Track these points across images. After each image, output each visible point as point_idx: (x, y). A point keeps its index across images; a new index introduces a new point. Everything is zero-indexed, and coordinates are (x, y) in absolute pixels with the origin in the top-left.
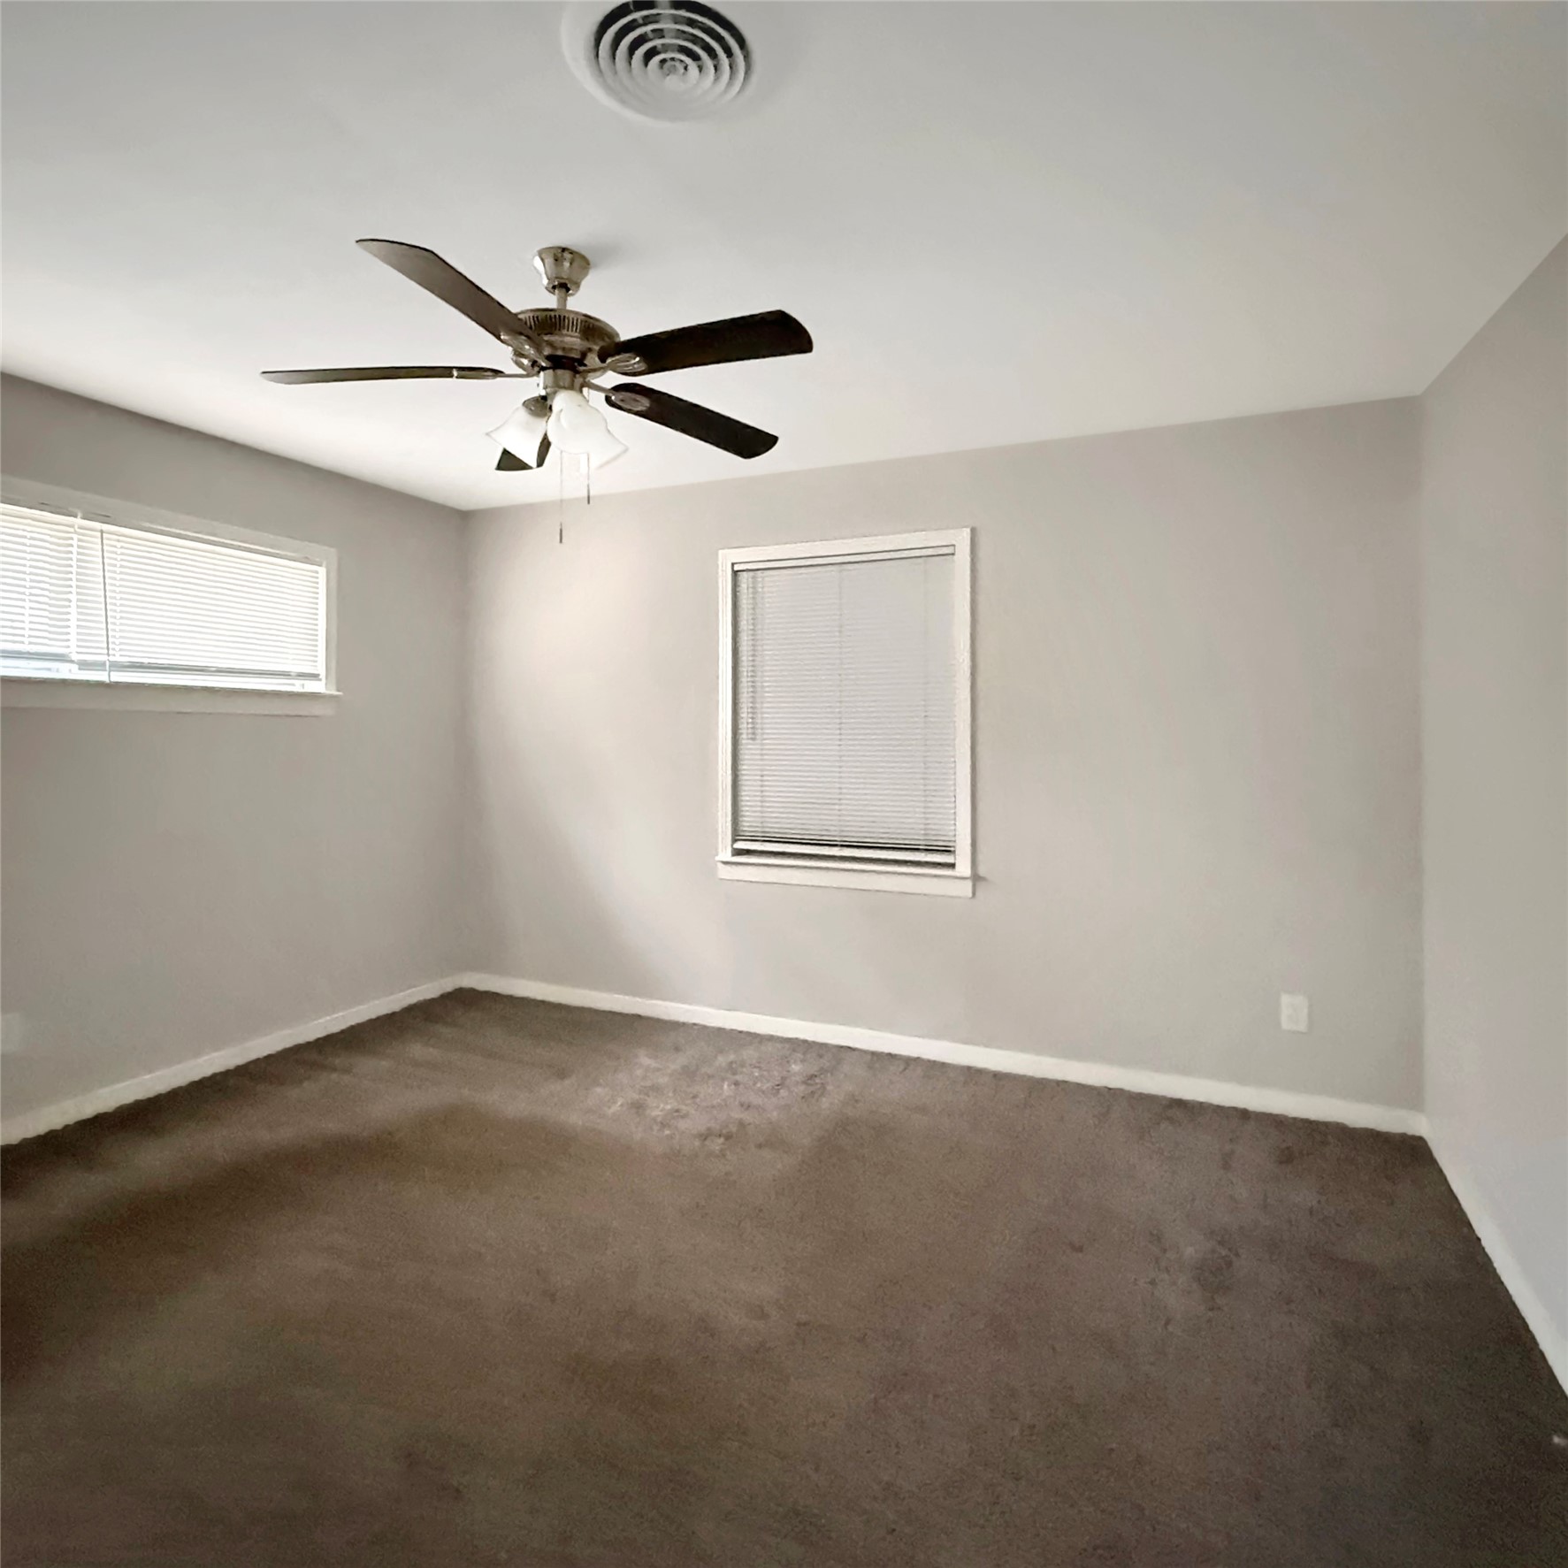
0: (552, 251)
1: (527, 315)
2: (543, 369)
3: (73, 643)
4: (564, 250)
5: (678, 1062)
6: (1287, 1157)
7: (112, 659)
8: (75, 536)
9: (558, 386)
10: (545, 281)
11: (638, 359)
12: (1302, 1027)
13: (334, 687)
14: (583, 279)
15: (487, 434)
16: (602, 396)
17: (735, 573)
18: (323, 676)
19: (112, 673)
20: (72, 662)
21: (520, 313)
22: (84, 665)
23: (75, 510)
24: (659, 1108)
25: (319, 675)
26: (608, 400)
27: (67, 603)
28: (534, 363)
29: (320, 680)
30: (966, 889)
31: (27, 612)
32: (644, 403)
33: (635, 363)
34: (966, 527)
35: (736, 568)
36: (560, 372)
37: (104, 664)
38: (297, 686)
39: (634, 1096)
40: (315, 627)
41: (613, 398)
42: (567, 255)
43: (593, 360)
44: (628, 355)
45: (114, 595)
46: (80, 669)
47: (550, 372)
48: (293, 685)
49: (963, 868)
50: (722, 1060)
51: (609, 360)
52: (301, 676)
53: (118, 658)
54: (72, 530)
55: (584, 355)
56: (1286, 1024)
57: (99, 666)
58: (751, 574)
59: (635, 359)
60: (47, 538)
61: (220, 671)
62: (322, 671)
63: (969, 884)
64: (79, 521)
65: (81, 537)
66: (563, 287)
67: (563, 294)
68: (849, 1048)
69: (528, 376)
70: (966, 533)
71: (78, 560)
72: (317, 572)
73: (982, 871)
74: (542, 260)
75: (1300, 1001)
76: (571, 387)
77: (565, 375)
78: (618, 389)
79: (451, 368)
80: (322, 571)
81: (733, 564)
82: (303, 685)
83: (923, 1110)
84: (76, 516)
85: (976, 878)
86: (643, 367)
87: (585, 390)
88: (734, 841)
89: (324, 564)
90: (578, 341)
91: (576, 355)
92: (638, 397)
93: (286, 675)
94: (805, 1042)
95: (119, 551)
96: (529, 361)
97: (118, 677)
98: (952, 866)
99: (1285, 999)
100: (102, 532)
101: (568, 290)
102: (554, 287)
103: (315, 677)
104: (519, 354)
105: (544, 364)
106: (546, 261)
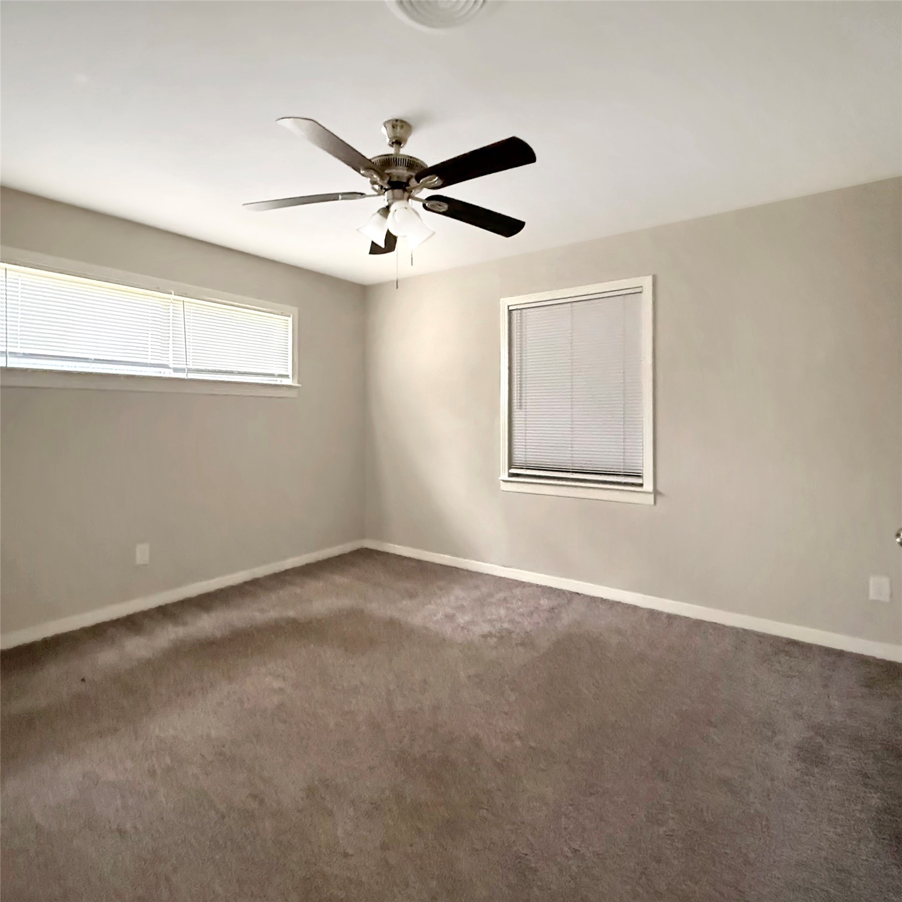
0: (391, 122)
1: (376, 159)
2: (386, 190)
3: (171, 359)
4: (397, 120)
5: (476, 594)
6: (870, 684)
7: (188, 367)
8: (171, 304)
9: (395, 199)
10: (388, 140)
11: (437, 178)
12: (886, 599)
13: (297, 382)
14: (408, 137)
15: (357, 230)
16: (421, 204)
17: (510, 312)
18: (291, 376)
19: (188, 374)
20: (171, 368)
21: (372, 159)
22: (176, 370)
23: (170, 291)
24: (462, 619)
25: (288, 375)
26: (424, 206)
27: (168, 339)
28: (382, 187)
29: (289, 378)
30: (650, 499)
31: (150, 343)
32: (445, 207)
33: (435, 181)
34: (649, 275)
35: (511, 308)
36: (396, 191)
37: (184, 370)
38: (279, 381)
39: (449, 611)
40: (287, 350)
41: (427, 205)
42: (399, 123)
43: (413, 182)
44: (431, 176)
45: (189, 334)
46: (174, 372)
47: (390, 191)
48: (277, 381)
49: (648, 486)
50: (501, 595)
51: (421, 181)
52: (281, 376)
53: (190, 367)
54: (169, 301)
55: (409, 179)
56: (872, 596)
57: (183, 370)
58: (519, 311)
59: (435, 178)
60: (160, 306)
61: (240, 373)
62: (290, 373)
63: (652, 496)
64: (172, 296)
65: (174, 305)
66: (398, 142)
67: (397, 146)
68: (578, 593)
69: (379, 195)
70: (649, 279)
71: (173, 316)
72: (288, 321)
73: (660, 488)
74: (386, 128)
75: (885, 582)
76: (401, 199)
77: (398, 192)
78: (430, 199)
79: (338, 194)
80: (290, 319)
81: (509, 306)
82: (281, 381)
83: (619, 632)
84: (171, 294)
85: (656, 493)
86: (440, 183)
87: (410, 200)
88: (510, 468)
89: (291, 316)
90: (405, 172)
91: (405, 180)
92: (441, 203)
93: (272, 375)
94: (551, 588)
95: (192, 311)
96: (379, 186)
97: (192, 376)
98: (641, 485)
99: (872, 581)
100: (183, 301)
101: (400, 144)
102: (393, 143)
103: (287, 376)
104: (374, 183)
105: (387, 187)
106: (387, 128)
